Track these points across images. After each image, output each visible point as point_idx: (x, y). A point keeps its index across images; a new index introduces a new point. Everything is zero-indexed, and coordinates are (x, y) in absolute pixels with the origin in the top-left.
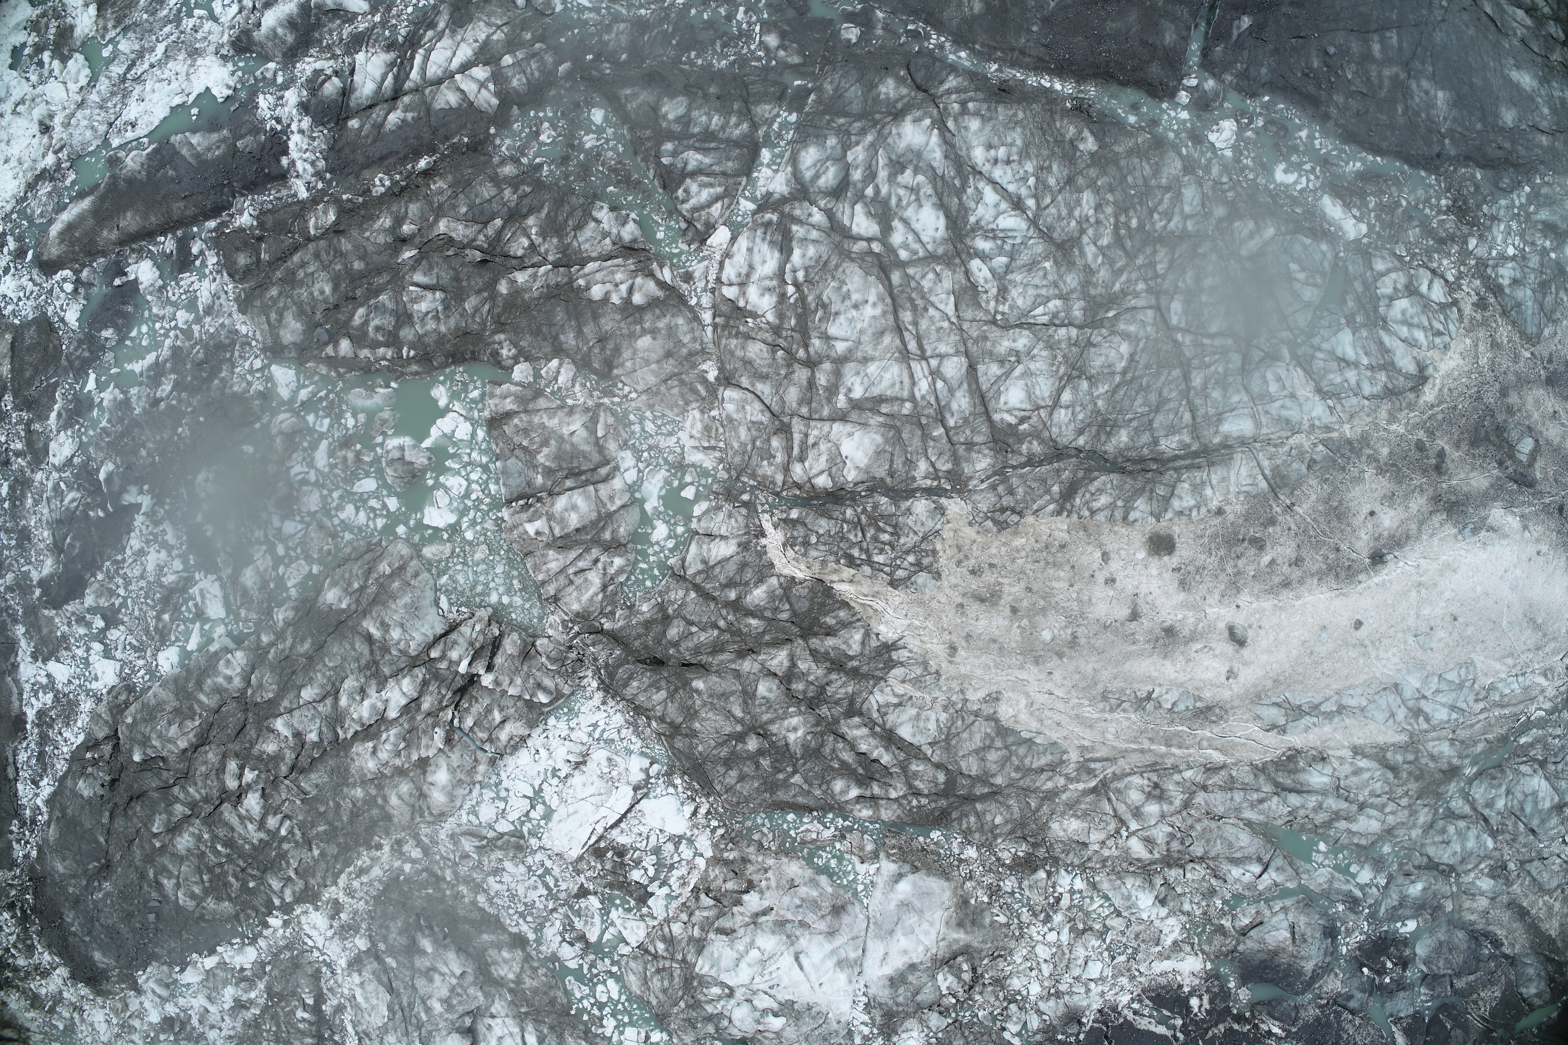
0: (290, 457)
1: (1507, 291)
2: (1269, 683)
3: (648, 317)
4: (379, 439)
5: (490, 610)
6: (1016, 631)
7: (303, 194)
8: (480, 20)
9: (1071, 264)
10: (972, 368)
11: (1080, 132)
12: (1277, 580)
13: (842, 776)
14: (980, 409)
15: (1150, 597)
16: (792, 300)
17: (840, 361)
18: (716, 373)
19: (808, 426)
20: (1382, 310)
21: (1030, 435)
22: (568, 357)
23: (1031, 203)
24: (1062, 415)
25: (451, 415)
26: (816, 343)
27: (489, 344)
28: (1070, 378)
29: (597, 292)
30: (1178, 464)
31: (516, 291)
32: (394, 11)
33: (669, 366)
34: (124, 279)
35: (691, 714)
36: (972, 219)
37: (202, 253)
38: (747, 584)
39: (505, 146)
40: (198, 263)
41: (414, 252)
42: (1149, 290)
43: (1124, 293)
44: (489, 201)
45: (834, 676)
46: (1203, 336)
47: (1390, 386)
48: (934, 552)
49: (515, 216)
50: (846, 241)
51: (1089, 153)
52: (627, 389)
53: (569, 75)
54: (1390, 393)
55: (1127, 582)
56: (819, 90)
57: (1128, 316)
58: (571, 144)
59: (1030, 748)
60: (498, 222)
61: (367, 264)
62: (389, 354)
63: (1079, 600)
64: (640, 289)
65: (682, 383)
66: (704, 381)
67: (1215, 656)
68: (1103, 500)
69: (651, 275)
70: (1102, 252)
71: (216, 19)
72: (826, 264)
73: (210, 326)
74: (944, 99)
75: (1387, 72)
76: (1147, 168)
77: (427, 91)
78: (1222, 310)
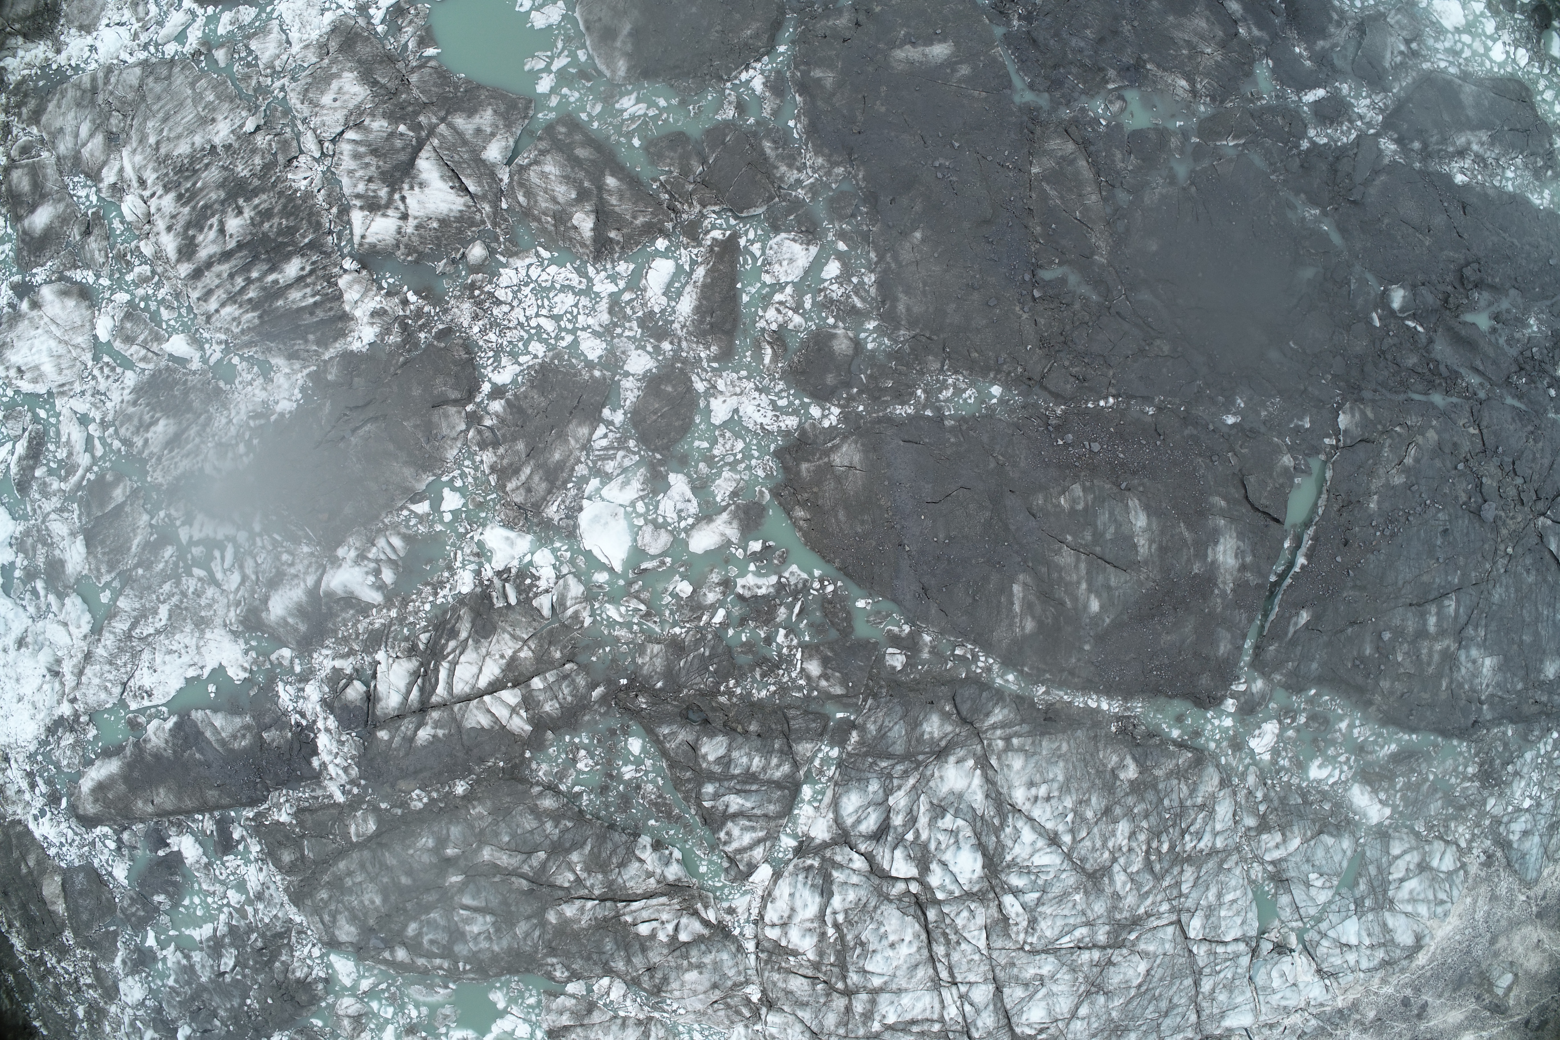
1: (1515, 845)
3: (694, 952)
7: (340, 798)
8: (504, 631)
9: (1100, 891)
10: (999, 992)
11: (1122, 760)
14: (1004, 1024)
16: (832, 940)
17: (876, 992)
18: (759, 996)
20: (1390, 893)
22: (619, 977)
23: (1067, 839)
24: (1077, 1026)
26: (854, 978)
27: (542, 965)
28: (1089, 995)
29: (644, 929)
31: (565, 923)
32: (411, 607)
33: (715, 996)
34: (168, 850)
36: (1009, 858)
37: (243, 838)
39: (543, 771)
40: (241, 847)
41: (461, 878)
42: (1172, 911)
43: (1148, 915)
44: (531, 832)
46: (1219, 944)
47: (1387, 959)
49: (559, 851)
50: (885, 884)
51: (1129, 780)
53: (603, 699)
54: (1385, 964)
56: (862, 729)
57: (1149, 935)
60: (542, 855)
61: (414, 880)
64: (686, 927)
65: (728, 1006)
66: (748, 1001)
69: (696, 913)
70: (1132, 878)
71: (218, 585)
72: (865, 905)
73: (264, 914)
74: (989, 735)
75: (1438, 647)
76: (1184, 788)
77: (456, 708)
78: (1239, 920)
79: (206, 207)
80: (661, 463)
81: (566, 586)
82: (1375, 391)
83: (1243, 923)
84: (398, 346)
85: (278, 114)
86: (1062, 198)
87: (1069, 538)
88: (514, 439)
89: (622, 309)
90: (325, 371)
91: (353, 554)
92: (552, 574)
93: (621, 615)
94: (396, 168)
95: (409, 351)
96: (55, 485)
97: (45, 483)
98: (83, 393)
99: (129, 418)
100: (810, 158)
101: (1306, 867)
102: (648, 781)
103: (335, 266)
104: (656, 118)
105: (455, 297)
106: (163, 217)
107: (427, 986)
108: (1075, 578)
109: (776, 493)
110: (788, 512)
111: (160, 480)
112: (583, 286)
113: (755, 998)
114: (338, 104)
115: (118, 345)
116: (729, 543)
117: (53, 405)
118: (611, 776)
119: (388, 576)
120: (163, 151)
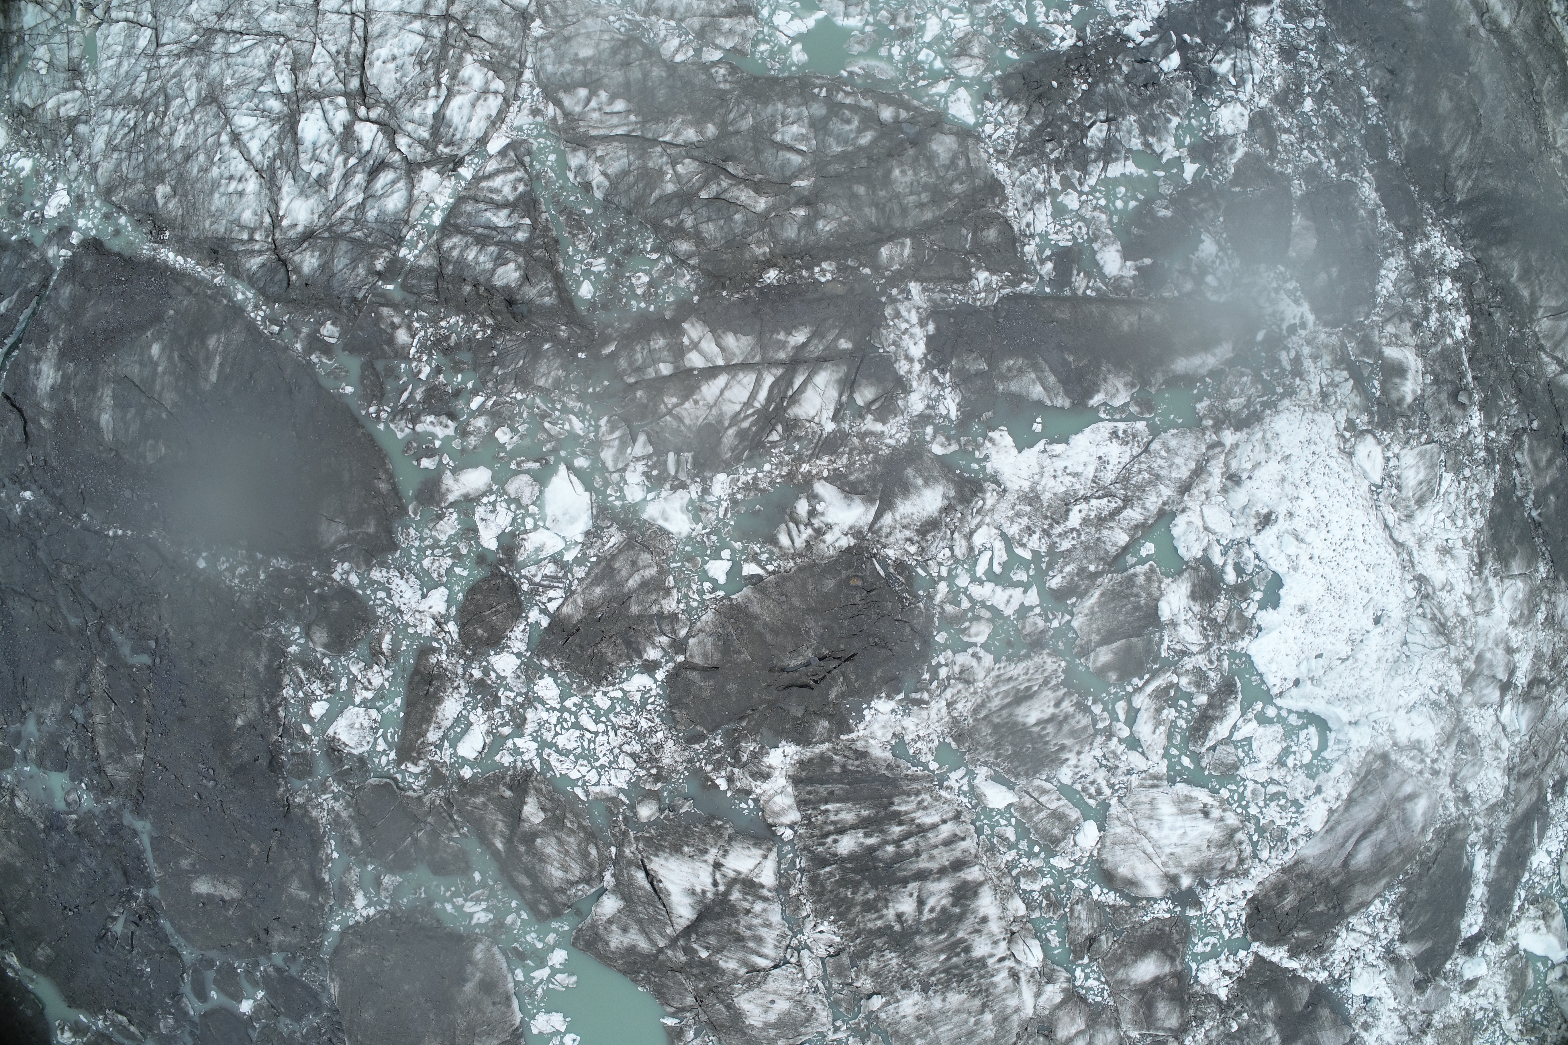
0: (966, 35)
3: (578, 76)
7: (914, 287)
8: (689, 428)
9: (210, 85)
10: (317, 2)
11: (166, 203)
16: (446, 70)
17: (421, 15)
18: (533, 25)
22: (664, 61)
23: (224, 138)
25: (791, 33)
26: (437, 32)
27: (737, 83)
29: (620, 106)
31: (699, 124)
32: (785, 470)
33: (570, 30)
34: (1139, 263)
36: (276, 128)
37: (1042, 262)
39: (685, 280)
40: (1048, 252)
41: (797, 183)
42: (159, 58)
43: (178, 56)
44: (709, 219)
46: (130, 21)
49: (686, 197)
50: (385, 119)
51: (165, 184)
52: (617, 25)
53: (606, 342)
56: (372, 271)
57: (182, 37)
58: (618, 266)
60: (704, 195)
61: (850, 188)
62: (840, 96)
64: (578, 102)
65: (563, 18)
66: (545, 21)
70: (183, 93)
71: (1003, 536)
72: (408, 101)
73: (1037, 178)
74: (266, 246)
76: (124, 169)
77: (758, 358)
78: (110, 40)
79: (938, 932)
80: (501, 562)
81: (616, 460)
83: (108, 37)
84: (745, 738)
85: (845, 1005)
86: (123, 726)
87: (164, 416)
88: (640, 617)
89: (513, 719)
90: (830, 731)
91: (829, 538)
92: (628, 476)
93: (570, 421)
94: (719, 917)
95: (736, 730)
96: (1184, 681)
97: (1198, 686)
98: (1129, 772)
99: (1073, 734)
100: (323, 818)
101: (48, 80)
102: (582, 252)
103: (800, 836)
104: (455, 895)
105: (678, 772)
106: (991, 935)
107: (873, 77)
108: (166, 378)
109: (403, 510)
110: (394, 488)
111: (1049, 661)
112: (547, 751)
113: (538, 22)
114: (770, 997)
115: (1074, 814)
116: (455, 471)
117: (1170, 767)
119: (802, 507)
120: (977, 1003)
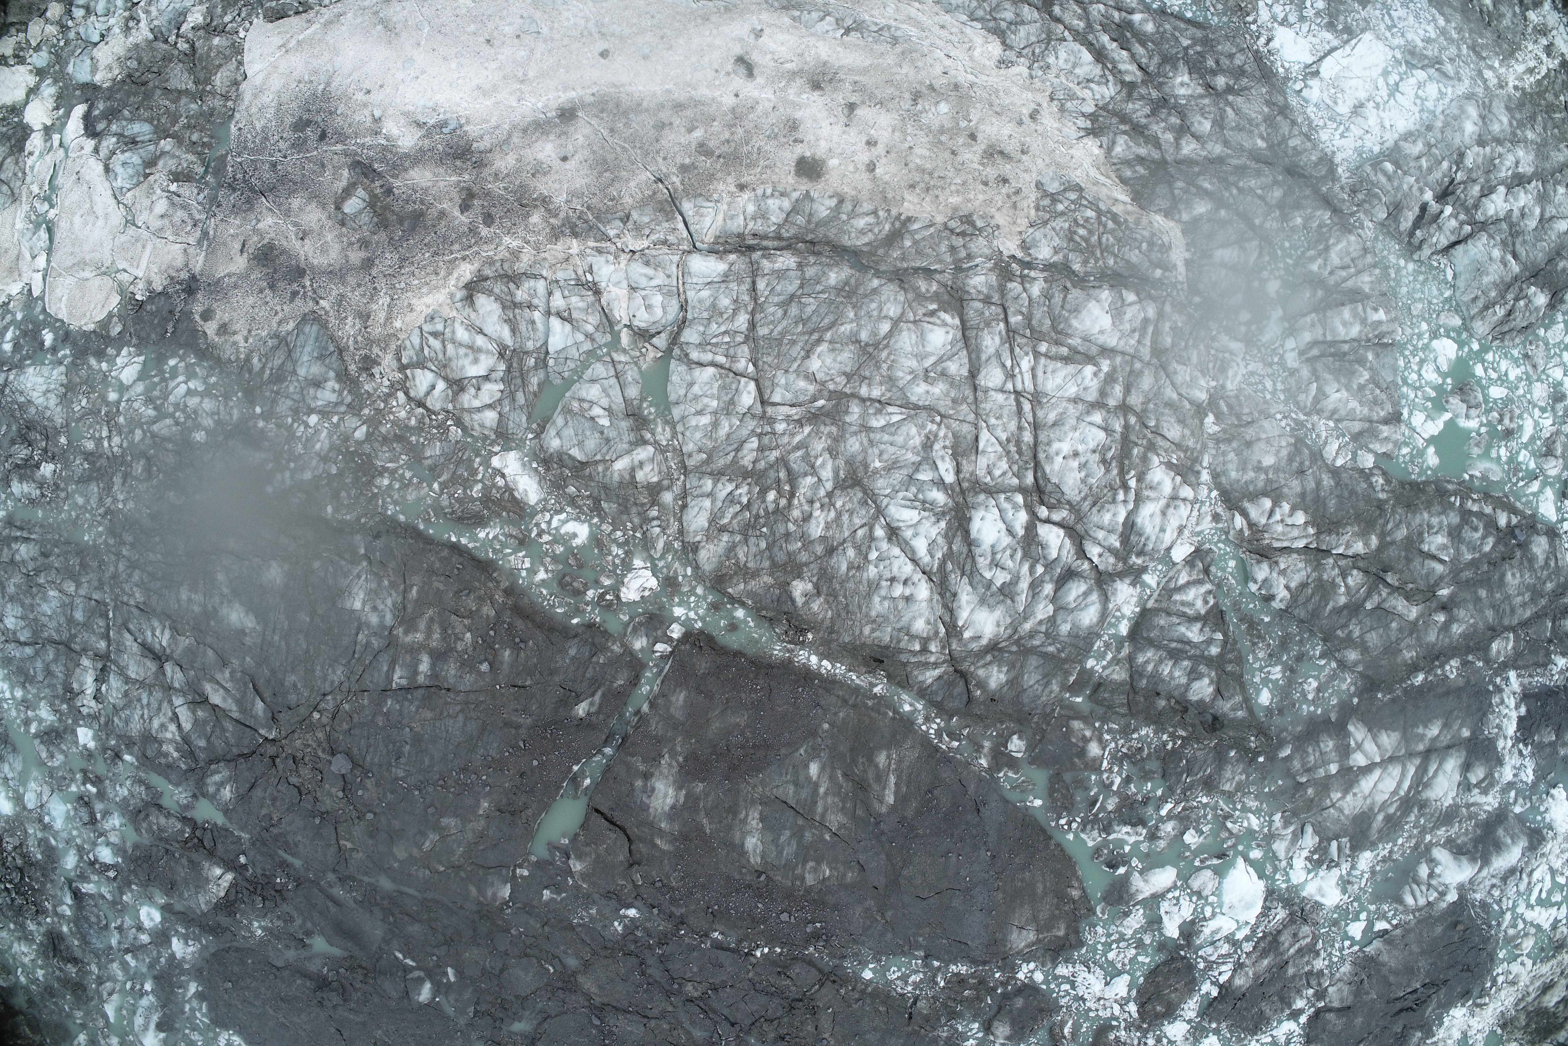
1: (332, 374)
2: (714, 18)
3: (1261, 484)
4: (1483, 430)
5: (1416, 257)
6: (974, 117)
7: (1512, 675)
8: (1347, 817)
9: (849, 462)
10: (973, 374)
11: (806, 603)
12: (689, 113)
13: (1145, 34)
14: (971, 334)
15: (832, 120)
16: (1133, 473)
17: (1098, 405)
18: (1207, 420)
19: (1137, 350)
20: (502, 367)
21: (927, 299)
22: (1328, 465)
23: (879, 532)
24: (893, 310)
25: (1426, 436)
26: (1118, 426)
27: (1392, 492)
28: (876, 346)
29: (1300, 518)
30: (776, 243)
31: (1363, 535)
33: (1250, 433)
35: (1269, 120)
36: (943, 524)
38: (1209, 220)
39: (1347, 683)
41: (1439, 594)
42: (772, 421)
43: (800, 423)
44: (1372, 629)
45: (1143, 121)
46: (721, 367)
47: (512, 286)
48: (1037, 209)
49: (1354, 608)
50: (1071, 523)
51: (802, 579)
52: (1283, 423)
53: (1281, 744)
54: (514, 278)
55: (854, 139)
56: (1063, 688)
57: (802, 398)
59: (972, 13)
60: (1369, 606)
61: (1476, 592)
62: (1469, 504)
63: (904, 133)
64: (1263, 513)
65: (1238, 417)
66: (1218, 415)
67: (773, 53)
68: (861, 223)
69: (1251, 525)
70: (813, 470)
72: (1094, 504)
74: (942, 657)
75: (419, 636)
76: (741, 555)
77: (1403, 752)
78: (696, 389)
80: (1181, 947)
81: (1288, 850)
82: (461, 907)
83: (691, 384)
87: (827, 837)
88: (1294, 977)
91: (1447, 896)
92: (1295, 862)
101: (612, 434)
108: (829, 799)
109: (1091, 911)
110: (1084, 895)
113: (1210, 419)
116: (1142, 873)
118: (1291, 670)
119: (1423, 871)
